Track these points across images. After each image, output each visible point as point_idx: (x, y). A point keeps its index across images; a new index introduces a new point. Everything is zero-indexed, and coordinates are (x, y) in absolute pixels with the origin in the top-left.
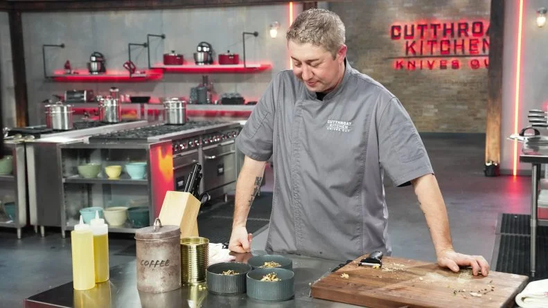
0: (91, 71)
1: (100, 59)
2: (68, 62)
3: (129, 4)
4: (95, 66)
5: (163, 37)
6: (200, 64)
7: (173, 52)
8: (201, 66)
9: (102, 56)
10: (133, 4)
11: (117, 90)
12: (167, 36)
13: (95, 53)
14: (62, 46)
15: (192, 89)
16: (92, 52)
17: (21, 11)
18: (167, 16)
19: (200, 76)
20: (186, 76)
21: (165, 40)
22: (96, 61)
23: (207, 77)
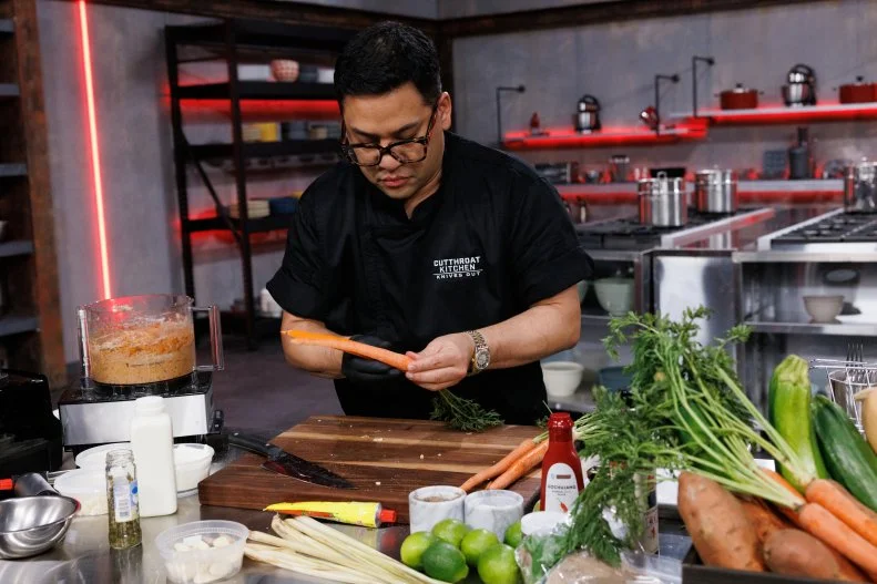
0: (579, 129)
1: (594, 107)
2: (535, 115)
3: (646, 8)
4: (585, 119)
5: (710, 62)
6: (795, 105)
7: (739, 86)
8: (797, 109)
9: (595, 102)
10: (655, 7)
11: (627, 160)
12: (716, 60)
13: (587, 96)
14: (521, 89)
15: (767, 153)
16: (581, 96)
17: (453, 36)
18: (719, 22)
19: (793, 129)
20: (756, 130)
21: (713, 67)
22: (586, 111)
23: (806, 130)
